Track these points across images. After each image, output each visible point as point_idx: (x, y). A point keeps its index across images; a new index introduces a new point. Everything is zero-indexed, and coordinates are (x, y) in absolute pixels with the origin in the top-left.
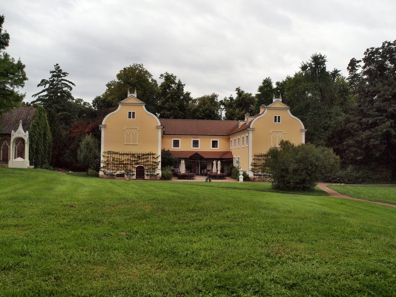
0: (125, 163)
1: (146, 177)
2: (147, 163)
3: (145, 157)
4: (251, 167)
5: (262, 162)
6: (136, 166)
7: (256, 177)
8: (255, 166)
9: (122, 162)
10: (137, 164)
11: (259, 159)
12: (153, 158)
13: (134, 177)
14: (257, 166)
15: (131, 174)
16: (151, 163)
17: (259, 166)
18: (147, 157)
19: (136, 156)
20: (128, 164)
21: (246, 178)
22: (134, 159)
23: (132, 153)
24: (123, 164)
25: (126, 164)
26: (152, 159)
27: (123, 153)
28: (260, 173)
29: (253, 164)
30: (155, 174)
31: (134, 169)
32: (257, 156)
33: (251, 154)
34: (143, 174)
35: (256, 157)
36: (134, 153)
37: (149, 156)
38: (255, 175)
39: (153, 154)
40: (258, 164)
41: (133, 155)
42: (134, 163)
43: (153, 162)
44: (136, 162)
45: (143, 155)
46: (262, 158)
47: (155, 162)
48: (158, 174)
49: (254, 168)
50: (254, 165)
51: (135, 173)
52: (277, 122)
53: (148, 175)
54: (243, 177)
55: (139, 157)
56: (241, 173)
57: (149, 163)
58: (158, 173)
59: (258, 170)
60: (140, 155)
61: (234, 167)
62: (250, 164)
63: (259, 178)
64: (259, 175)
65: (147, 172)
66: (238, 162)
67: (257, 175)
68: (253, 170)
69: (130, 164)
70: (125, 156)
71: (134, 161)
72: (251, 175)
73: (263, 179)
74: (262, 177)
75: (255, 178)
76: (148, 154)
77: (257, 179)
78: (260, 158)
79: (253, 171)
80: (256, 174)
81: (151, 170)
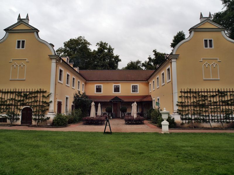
0: (8, 103)
1: (34, 123)
2: (35, 104)
3: (33, 95)
4: (176, 108)
5: (192, 101)
6: (22, 108)
7: (184, 121)
8: (182, 106)
9: (4, 102)
10: (23, 105)
11: (187, 97)
12: (43, 96)
13: (19, 122)
14: (185, 106)
15: (15, 117)
16: (41, 104)
17: (188, 106)
18: (36, 95)
19: (22, 94)
20: (12, 105)
21: (172, 124)
22: (19, 99)
23: (17, 91)
24: (7, 105)
25: (9, 105)
26: (42, 98)
27: (7, 91)
28: (190, 116)
29: (179, 104)
30: (45, 118)
31: (18, 111)
32: (185, 92)
33: (176, 90)
34: (31, 119)
35: (183, 94)
36: (20, 91)
37: (39, 95)
38: (182, 119)
39: (44, 92)
40: (186, 104)
41: (19, 93)
42: (19, 104)
43: (42, 102)
44: (22, 102)
45: (31, 93)
46: (192, 95)
47: (45, 103)
48: (48, 118)
49: (180, 108)
50: (181, 104)
51: (20, 117)
52: (209, 47)
53: (35, 119)
54: (168, 123)
55: (26, 96)
56: (165, 117)
57: (38, 104)
58: (48, 116)
59: (187, 112)
60: (28, 93)
61: (154, 110)
62: (175, 103)
63: (189, 123)
64: (189, 119)
65: (35, 115)
66: (158, 104)
67: (186, 119)
68: (179, 112)
69: (15, 105)
70: (9, 94)
71: (20, 101)
72: (177, 118)
73: (194, 125)
74: (193, 121)
75: (182, 124)
76: (37, 92)
77: (186, 125)
78: (189, 95)
79: (180, 114)
80: (184, 117)
81: (41, 113)
